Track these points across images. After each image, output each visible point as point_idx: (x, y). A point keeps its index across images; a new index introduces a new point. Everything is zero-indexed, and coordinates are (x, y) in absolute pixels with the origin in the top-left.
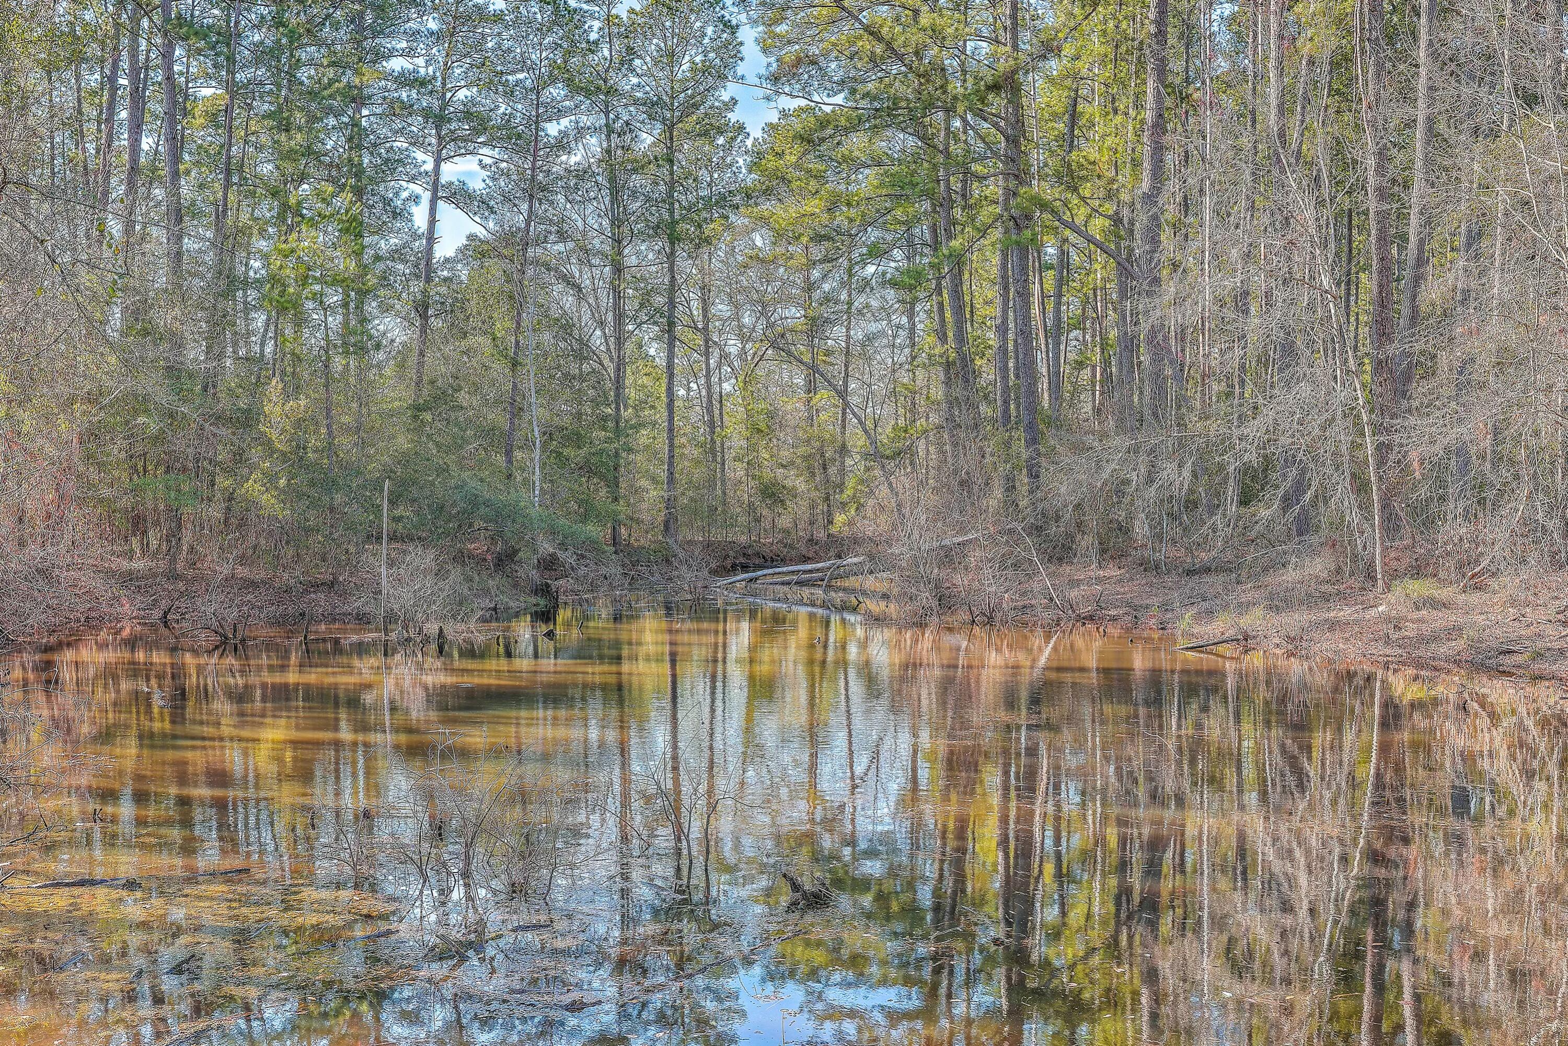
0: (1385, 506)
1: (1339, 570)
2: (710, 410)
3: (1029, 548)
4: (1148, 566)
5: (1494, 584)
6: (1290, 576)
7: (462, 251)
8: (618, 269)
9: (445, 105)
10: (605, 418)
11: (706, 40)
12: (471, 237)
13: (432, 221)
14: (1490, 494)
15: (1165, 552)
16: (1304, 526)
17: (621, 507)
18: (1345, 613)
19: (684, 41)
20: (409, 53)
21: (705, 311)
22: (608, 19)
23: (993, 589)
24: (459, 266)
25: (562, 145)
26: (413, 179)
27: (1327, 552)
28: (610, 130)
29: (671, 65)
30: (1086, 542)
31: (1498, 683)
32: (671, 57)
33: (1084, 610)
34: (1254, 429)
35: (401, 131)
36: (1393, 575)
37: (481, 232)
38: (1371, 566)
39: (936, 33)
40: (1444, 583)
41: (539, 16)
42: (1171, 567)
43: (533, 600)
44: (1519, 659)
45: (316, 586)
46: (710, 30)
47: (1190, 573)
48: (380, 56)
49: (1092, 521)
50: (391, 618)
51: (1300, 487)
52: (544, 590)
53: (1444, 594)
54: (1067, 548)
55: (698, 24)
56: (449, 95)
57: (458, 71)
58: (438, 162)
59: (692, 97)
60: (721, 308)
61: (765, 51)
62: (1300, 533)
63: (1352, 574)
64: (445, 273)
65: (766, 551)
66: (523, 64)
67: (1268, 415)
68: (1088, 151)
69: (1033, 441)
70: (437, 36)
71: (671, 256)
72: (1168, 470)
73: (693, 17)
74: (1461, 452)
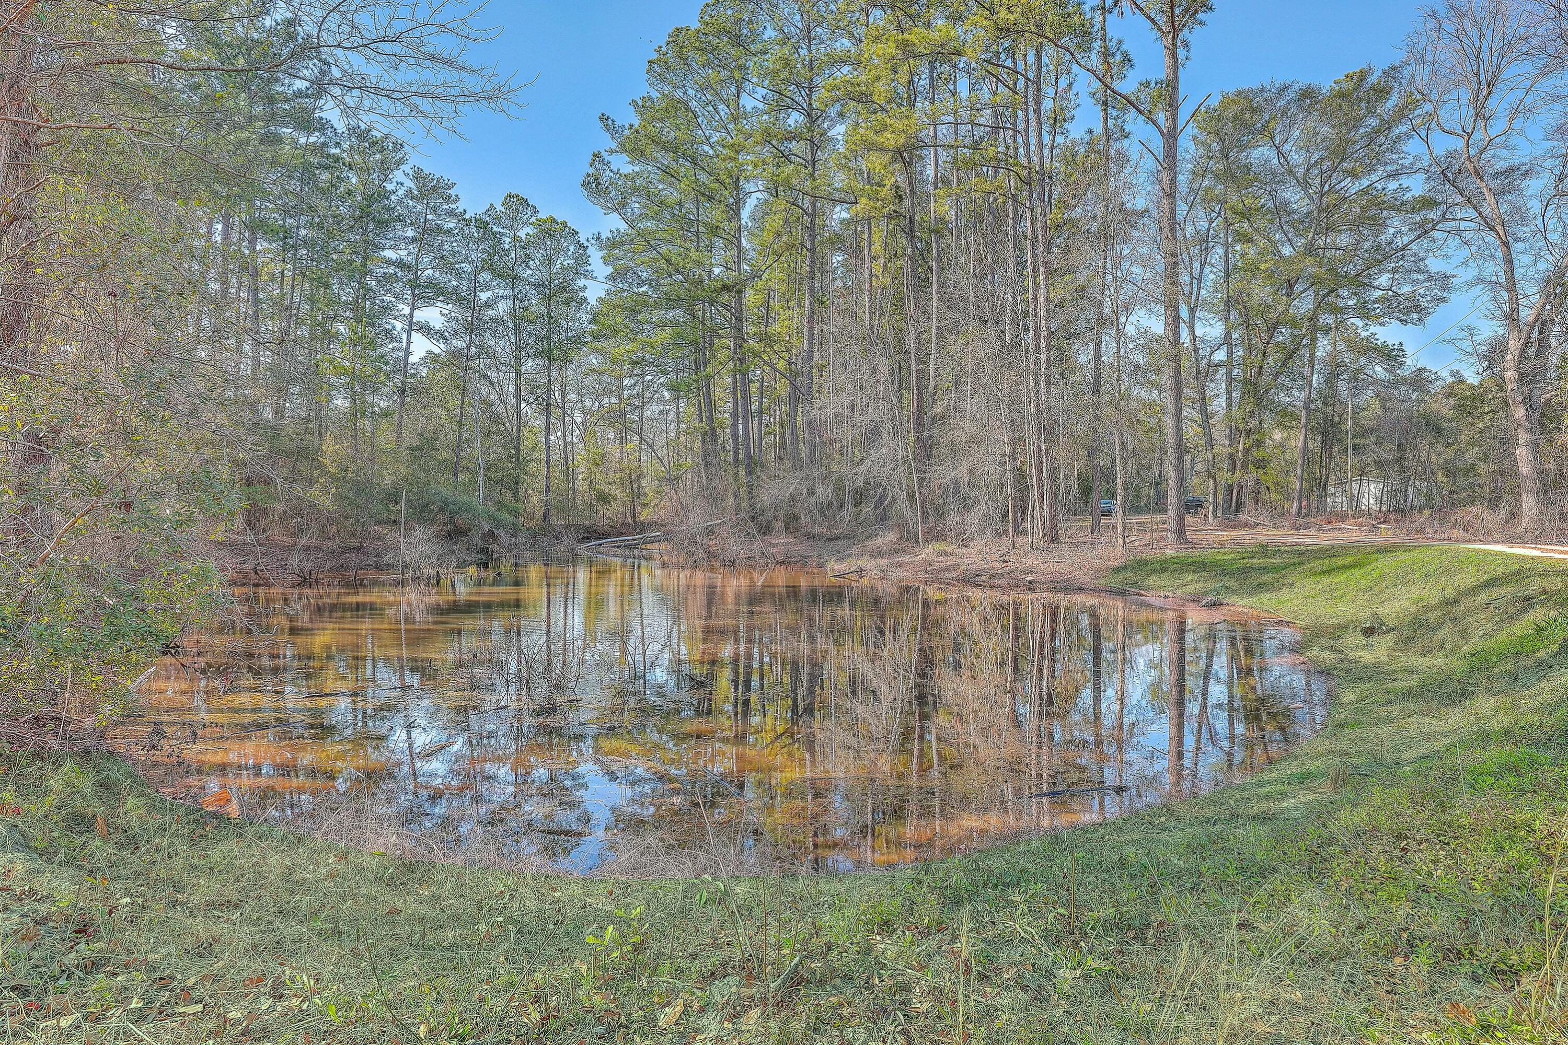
0: (922, 507)
1: (901, 538)
2: (565, 452)
3: (752, 528)
4: (811, 537)
5: (971, 544)
6: (879, 541)
7: (424, 359)
8: (519, 374)
9: (417, 278)
10: (510, 456)
11: (570, 253)
12: (430, 352)
13: (409, 342)
14: (970, 502)
15: (817, 530)
16: (883, 518)
17: (519, 505)
18: (906, 558)
19: (558, 252)
20: (394, 248)
21: (563, 397)
22: (515, 238)
23: (735, 548)
24: (421, 368)
25: (488, 305)
26: (396, 318)
27: (896, 529)
28: (515, 297)
29: (550, 265)
30: (779, 525)
31: (974, 590)
32: (549, 261)
33: (781, 559)
34: (863, 469)
35: (389, 291)
36: (927, 542)
37: (437, 351)
38: (916, 536)
39: (699, 263)
40: (951, 543)
41: (476, 235)
42: (820, 537)
43: (479, 556)
44: (983, 578)
45: (351, 549)
46: (572, 248)
47: (830, 540)
48: (380, 247)
49: (781, 514)
50: (406, 566)
51: (882, 498)
52: (484, 551)
53: (949, 549)
54: (768, 527)
55: (565, 244)
56: (419, 273)
57: (426, 260)
58: (413, 309)
59: (562, 283)
60: (573, 396)
61: (606, 263)
62: (882, 520)
63: (907, 540)
64: (412, 371)
65: (600, 530)
66: (466, 259)
67: (868, 463)
68: (775, 328)
69: (750, 473)
70: (414, 240)
71: (548, 368)
72: (820, 490)
73: (563, 240)
74: (956, 483)
